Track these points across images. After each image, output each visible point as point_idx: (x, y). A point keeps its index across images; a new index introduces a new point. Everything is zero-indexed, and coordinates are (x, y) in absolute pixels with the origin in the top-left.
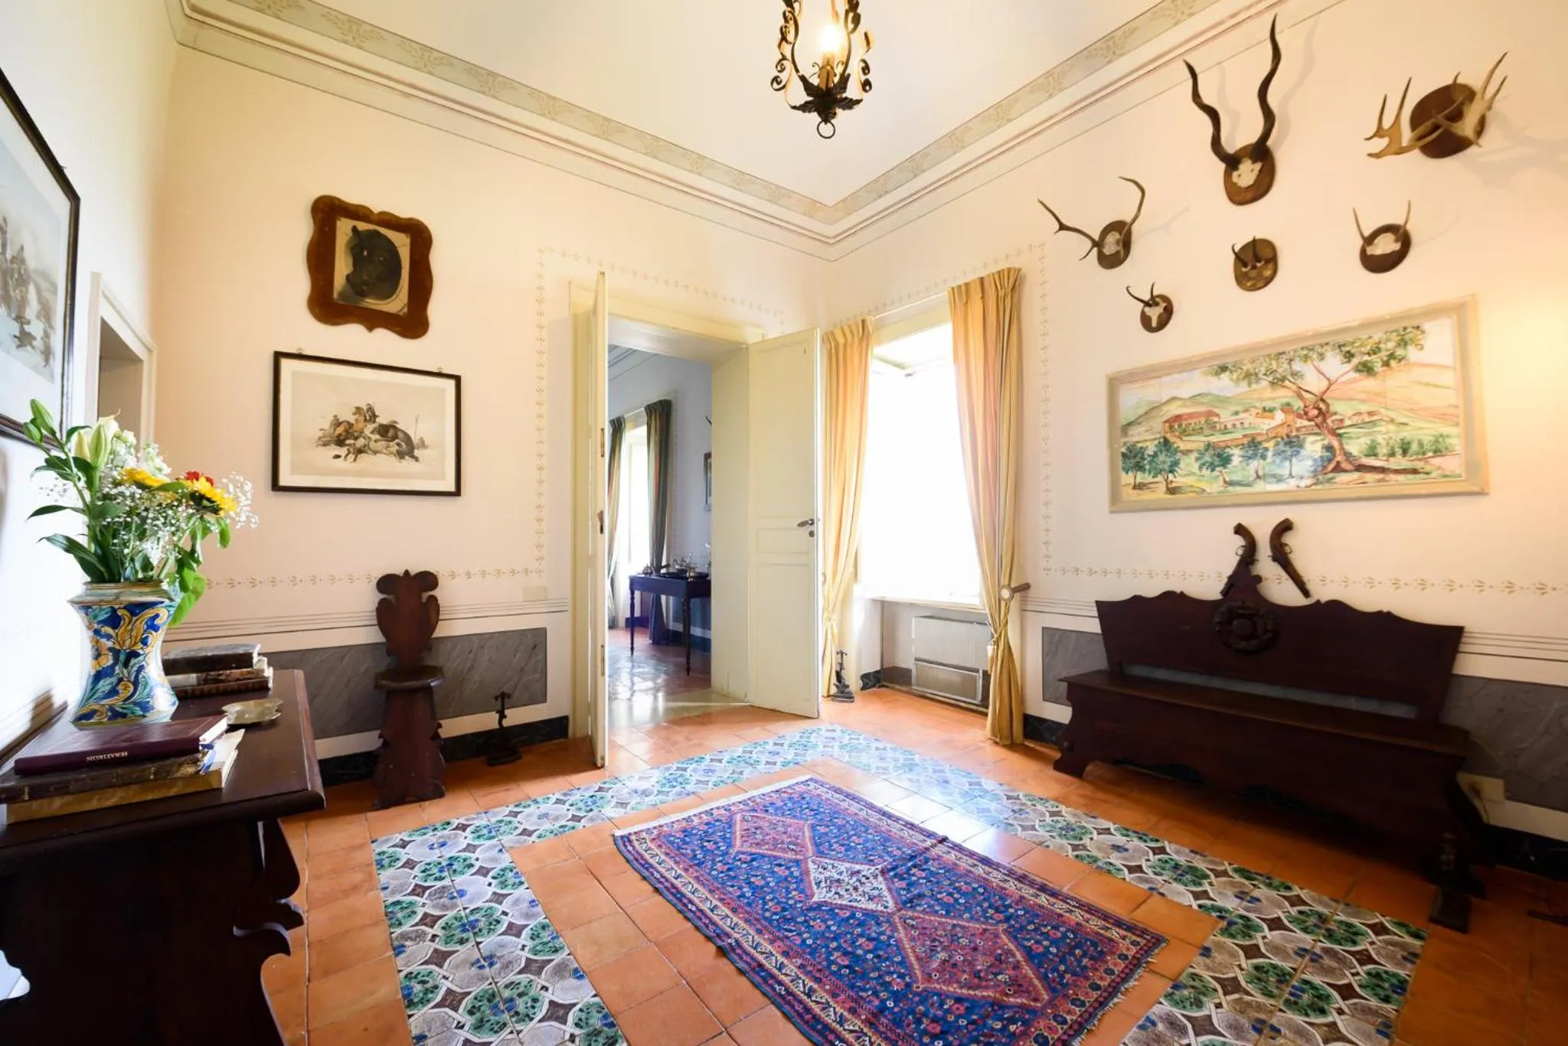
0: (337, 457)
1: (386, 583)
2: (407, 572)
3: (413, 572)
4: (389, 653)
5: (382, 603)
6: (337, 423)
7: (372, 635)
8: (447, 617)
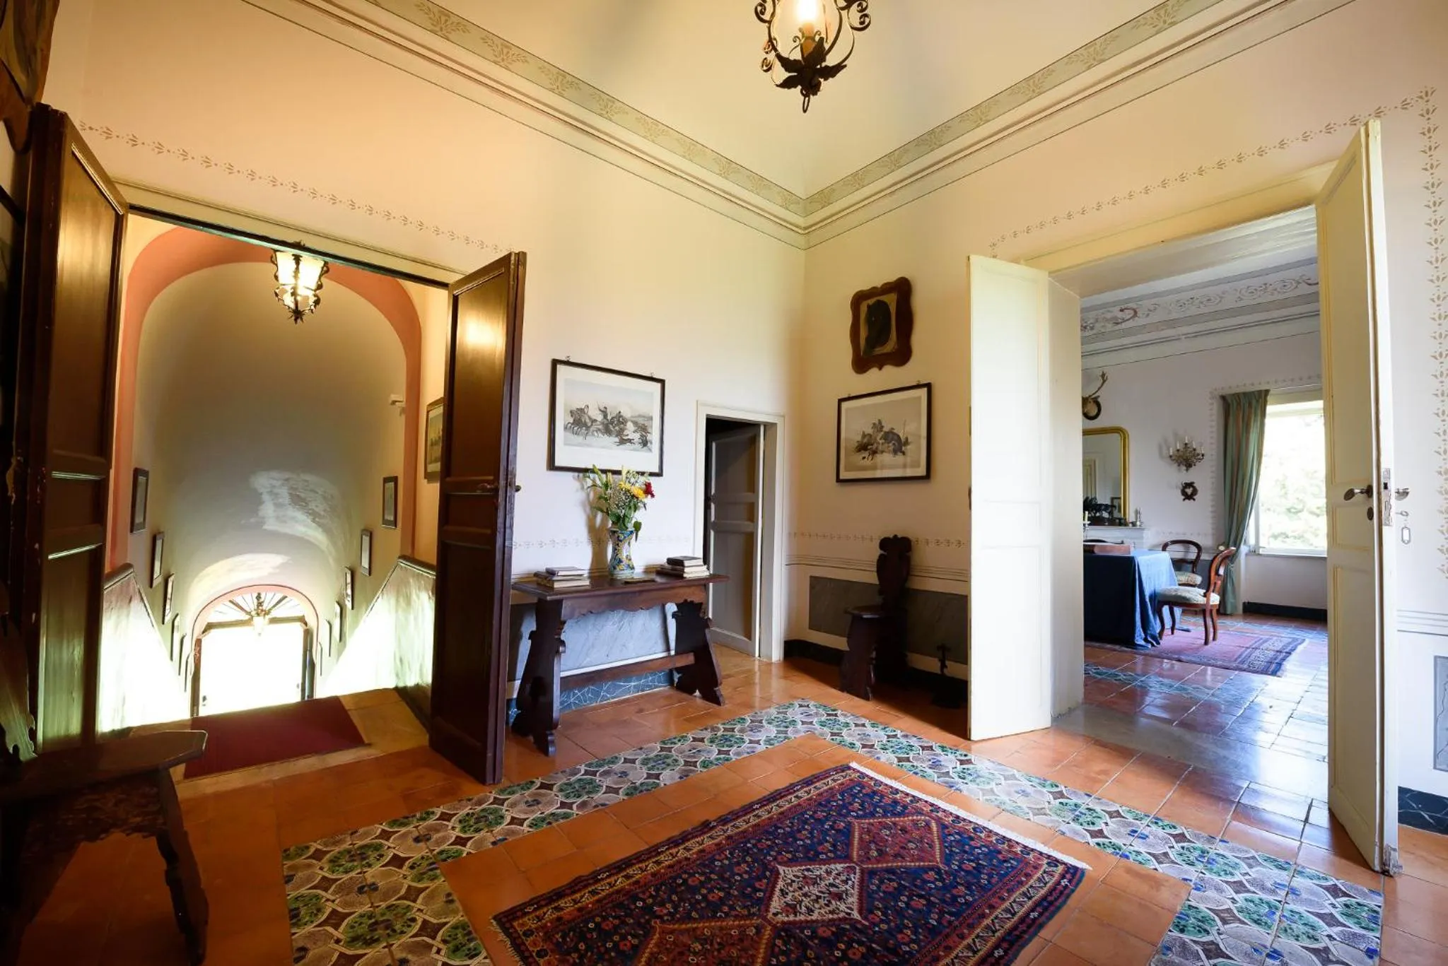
0: (864, 458)
1: (885, 543)
2: (895, 536)
3: (899, 536)
4: (881, 593)
5: (881, 556)
6: (864, 436)
7: (872, 578)
8: (919, 574)
